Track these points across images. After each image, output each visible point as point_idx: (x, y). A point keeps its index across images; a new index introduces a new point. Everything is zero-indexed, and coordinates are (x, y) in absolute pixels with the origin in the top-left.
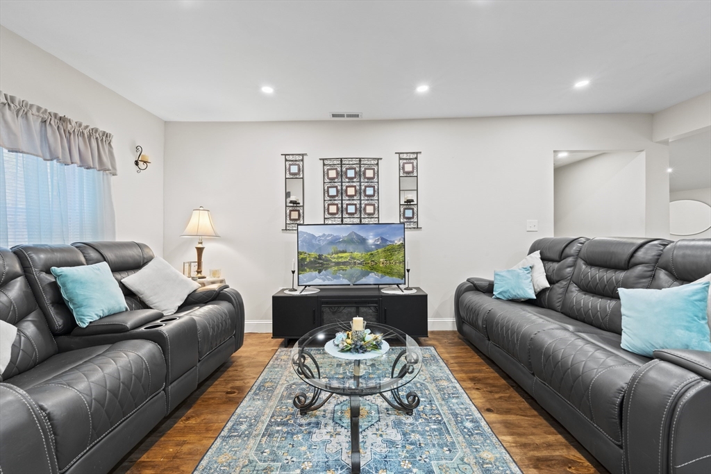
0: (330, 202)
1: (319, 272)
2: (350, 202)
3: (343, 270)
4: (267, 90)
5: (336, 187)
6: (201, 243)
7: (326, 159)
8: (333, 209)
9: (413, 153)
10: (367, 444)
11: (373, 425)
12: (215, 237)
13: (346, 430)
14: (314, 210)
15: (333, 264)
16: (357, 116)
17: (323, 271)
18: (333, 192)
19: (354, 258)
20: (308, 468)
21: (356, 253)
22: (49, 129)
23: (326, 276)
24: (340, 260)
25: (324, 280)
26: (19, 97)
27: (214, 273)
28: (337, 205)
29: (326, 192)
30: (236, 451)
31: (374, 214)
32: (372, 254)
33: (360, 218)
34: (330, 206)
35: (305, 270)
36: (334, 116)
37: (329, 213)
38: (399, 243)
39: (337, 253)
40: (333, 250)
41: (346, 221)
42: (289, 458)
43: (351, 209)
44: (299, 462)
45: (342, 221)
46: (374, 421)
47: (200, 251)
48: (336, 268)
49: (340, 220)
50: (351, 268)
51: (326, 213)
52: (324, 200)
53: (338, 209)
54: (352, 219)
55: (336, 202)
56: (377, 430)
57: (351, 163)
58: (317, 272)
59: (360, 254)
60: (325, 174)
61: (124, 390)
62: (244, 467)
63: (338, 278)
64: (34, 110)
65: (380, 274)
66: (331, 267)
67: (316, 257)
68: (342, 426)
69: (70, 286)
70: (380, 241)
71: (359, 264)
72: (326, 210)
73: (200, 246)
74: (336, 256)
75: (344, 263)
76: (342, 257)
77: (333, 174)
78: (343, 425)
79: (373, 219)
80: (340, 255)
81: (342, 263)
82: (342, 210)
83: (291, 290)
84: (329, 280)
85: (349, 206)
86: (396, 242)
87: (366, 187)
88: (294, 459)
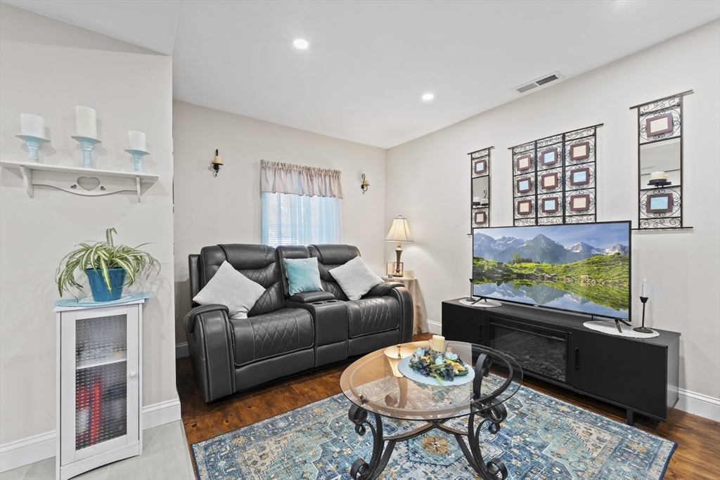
0: (520, 199)
1: (498, 285)
2: (548, 196)
3: (527, 285)
4: (428, 97)
5: (529, 179)
6: (399, 247)
7: (516, 147)
8: (525, 208)
9: (674, 97)
10: (407, 474)
11: (436, 465)
12: (411, 242)
13: (407, 451)
14: (502, 210)
15: (514, 276)
16: (554, 77)
17: (503, 284)
18: (524, 186)
19: (542, 271)
20: (345, 453)
21: (544, 264)
22: (302, 177)
23: (505, 290)
24: (523, 272)
25: (504, 295)
26: (288, 163)
27: (410, 273)
28: (530, 201)
29: (516, 187)
30: (327, 411)
31: (587, 209)
32: (568, 267)
33: (564, 216)
34: (521, 205)
35: (483, 280)
36: (521, 90)
37: (519, 213)
38: (613, 253)
39: (519, 262)
40: (514, 258)
41: (541, 221)
42: (345, 437)
43: (550, 205)
44: (346, 445)
45: (537, 222)
46: (442, 463)
47: (399, 253)
48: (518, 282)
49: (534, 220)
50: (538, 283)
51: (516, 213)
52: (514, 198)
53: (531, 207)
54: (551, 219)
55: (528, 198)
56: (433, 472)
57: (549, 143)
58: (496, 284)
59: (549, 266)
60: (515, 165)
61: (277, 336)
62: (319, 423)
63: (521, 294)
64: (295, 167)
65: (580, 298)
66: (512, 279)
67: (494, 266)
68: (408, 446)
69: (289, 270)
70: (581, 248)
71: (549, 279)
72: (516, 209)
73: (399, 249)
74: (518, 266)
75: (528, 276)
76: (525, 268)
77: (524, 163)
78: (410, 445)
79: (585, 218)
80: (524, 265)
81: (526, 275)
82: (535, 208)
83: (468, 300)
84: (509, 295)
85: (546, 202)
86: (607, 251)
87: (573, 172)
88: (346, 441)
